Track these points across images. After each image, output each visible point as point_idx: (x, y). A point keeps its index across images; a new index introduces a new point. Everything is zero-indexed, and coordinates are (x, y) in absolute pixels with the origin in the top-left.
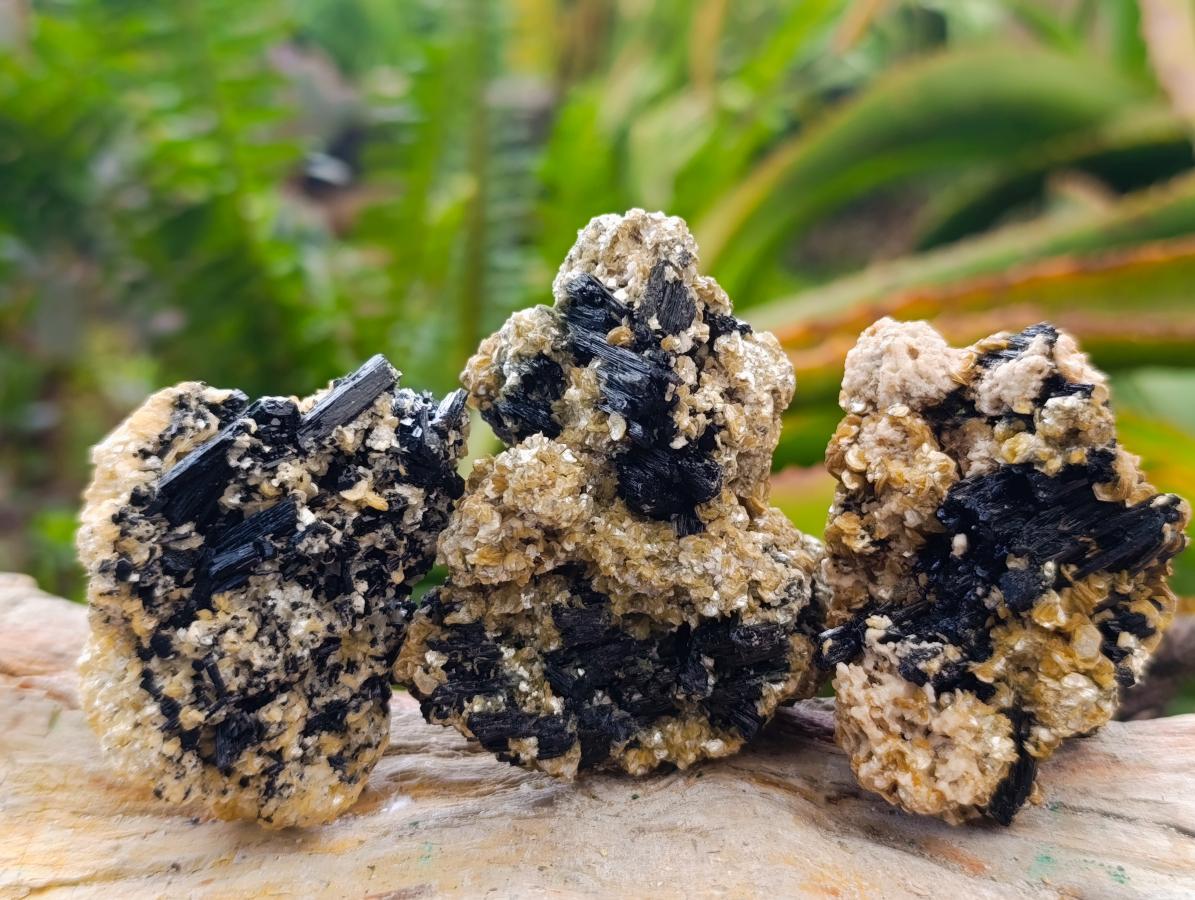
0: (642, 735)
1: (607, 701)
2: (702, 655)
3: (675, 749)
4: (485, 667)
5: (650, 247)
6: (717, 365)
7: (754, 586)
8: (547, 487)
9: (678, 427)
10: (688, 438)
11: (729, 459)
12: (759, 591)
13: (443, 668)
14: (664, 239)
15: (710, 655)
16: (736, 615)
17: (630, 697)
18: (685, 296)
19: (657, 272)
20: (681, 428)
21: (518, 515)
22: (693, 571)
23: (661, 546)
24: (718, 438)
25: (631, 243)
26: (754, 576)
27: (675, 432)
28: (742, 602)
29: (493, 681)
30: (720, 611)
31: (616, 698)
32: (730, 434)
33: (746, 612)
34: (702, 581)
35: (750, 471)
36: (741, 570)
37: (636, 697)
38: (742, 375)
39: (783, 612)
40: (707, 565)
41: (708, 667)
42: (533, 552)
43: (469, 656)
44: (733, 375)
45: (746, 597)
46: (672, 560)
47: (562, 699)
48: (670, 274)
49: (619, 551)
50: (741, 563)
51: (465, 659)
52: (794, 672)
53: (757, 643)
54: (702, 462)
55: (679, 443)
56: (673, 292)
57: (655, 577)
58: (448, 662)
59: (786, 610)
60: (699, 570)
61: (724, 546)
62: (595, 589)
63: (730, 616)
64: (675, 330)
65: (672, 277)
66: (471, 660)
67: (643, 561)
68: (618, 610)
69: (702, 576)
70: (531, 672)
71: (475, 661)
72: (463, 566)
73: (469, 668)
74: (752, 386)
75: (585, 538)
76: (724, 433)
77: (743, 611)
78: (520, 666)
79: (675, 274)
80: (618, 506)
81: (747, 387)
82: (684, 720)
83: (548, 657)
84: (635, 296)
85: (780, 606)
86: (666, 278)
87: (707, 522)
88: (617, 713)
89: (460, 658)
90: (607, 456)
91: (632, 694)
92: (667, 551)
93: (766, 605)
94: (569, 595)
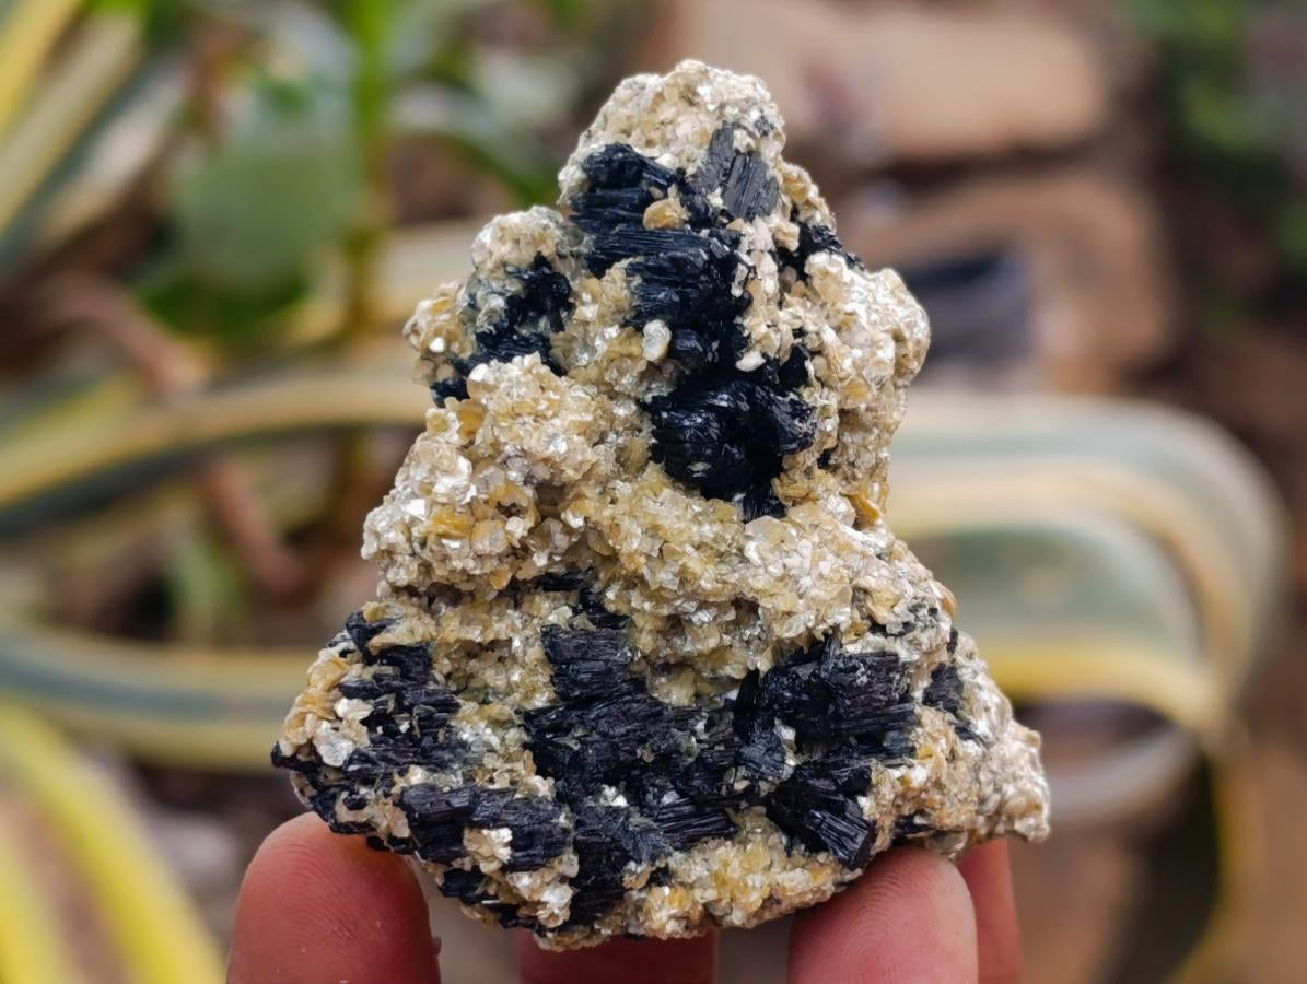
0: (676, 860)
1: (621, 802)
2: (777, 722)
3: (729, 888)
4: (428, 724)
5: (711, 107)
6: (809, 293)
7: (860, 595)
8: (544, 417)
9: (749, 336)
10: (764, 355)
11: (827, 402)
12: (869, 604)
13: (364, 722)
14: (732, 97)
15: (788, 723)
16: (833, 634)
17: (658, 797)
18: (764, 173)
19: (722, 135)
20: (753, 336)
21: (498, 461)
22: (766, 571)
23: (717, 528)
24: (810, 366)
25: (683, 105)
26: (864, 582)
27: (744, 343)
28: (843, 616)
29: (441, 747)
30: (808, 628)
31: (636, 795)
32: (829, 365)
33: (848, 632)
34: (781, 584)
35: (858, 455)
36: (842, 569)
37: (668, 799)
38: (849, 308)
39: (905, 644)
40: (788, 561)
41: (785, 741)
42: (518, 527)
43: (406, 703)
44: (833, 305)
45: (848, 609)
46: (734, 551)
47: (551, 781)
48: (741, 140)
49: (653, 530)
50: (841, 562)
51: (400, 708)
52: (923, 758)
53: (864, 679)
54: (785, 396)
55: (750, 361)
56: (745, 165)
57: (707, 575)
58: (372, 714)
59: (910, 642)
60: (776, 570)
61: (816, 539)
62: (611, 608)
63: (823, 638)
64: (748, 214)
65: (745, 143)
66: (409, 709)
67: (689, 549)
68: (646, 642)
69: (781, 579)
70: (503, 740)
71: (415, 710)
72: (407, 546)
73: (404, 727)
74: (863, 320)
75: (599, 511)
76: (819, 360)
77: (843, 628)
78: (486, 727)
79: (749, 140)
80: (654, 473)
81: (855, 322)
82: (744, 842)
83: (530, 719)
84: (688, 160)
85: (901, 635)
86: (736, 144)
87: (790, 504)
88: (637, 820)
89: (391, 706)
90: (637, 402)
91: (663, 790)
92: (728, 537)
93: (877, 628)
94: (569, 613)
